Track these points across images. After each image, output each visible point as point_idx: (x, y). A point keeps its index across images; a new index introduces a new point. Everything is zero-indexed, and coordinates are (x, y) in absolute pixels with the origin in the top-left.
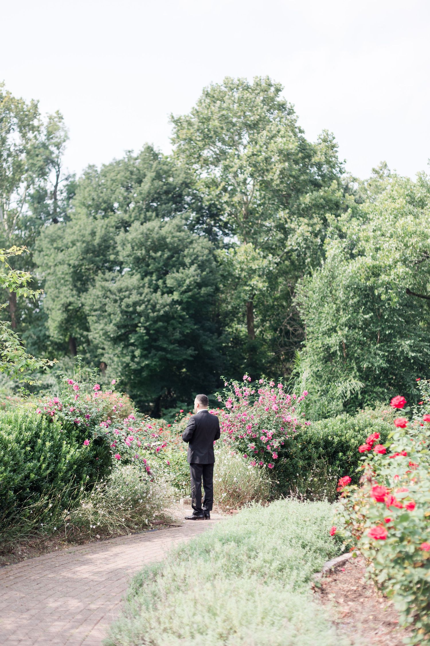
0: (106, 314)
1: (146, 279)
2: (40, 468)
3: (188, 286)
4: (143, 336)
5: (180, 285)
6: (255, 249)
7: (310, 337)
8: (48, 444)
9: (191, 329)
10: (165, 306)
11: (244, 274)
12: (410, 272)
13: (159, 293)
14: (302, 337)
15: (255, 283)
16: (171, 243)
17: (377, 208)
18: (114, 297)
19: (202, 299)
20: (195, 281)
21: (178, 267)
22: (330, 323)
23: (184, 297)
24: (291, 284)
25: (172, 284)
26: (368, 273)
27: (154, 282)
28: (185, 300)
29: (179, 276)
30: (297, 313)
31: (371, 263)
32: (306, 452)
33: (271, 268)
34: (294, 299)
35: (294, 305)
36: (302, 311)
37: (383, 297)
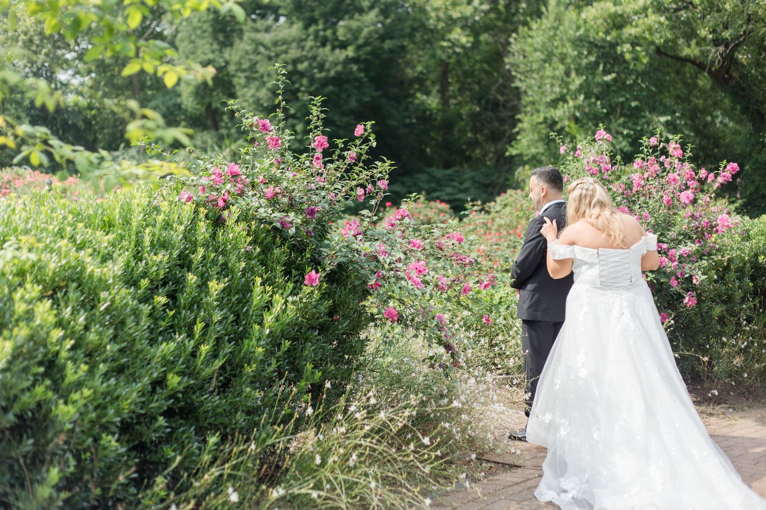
0: (257, 75)
1: (312, 29)
2: (194, 354)
3: (367, 39)
5: (356, 38)
7: (529, 109)
8: (216, 287)
9: (372, 96)
10: (336, 64)
11: (441, 25)
12: (667, 23)
13: (328, 48)
14: (516, 110)
15: (457, 37)
18: (267, 52)
19: (386, 56)
20: (376, 31)
21: (353, 12)
22: (557, 89)
23: (361, 53)
24: (502, 40)
25: (344, 36)
26: (608, 24)
27: (321, 33)
28: (363, 57)
29: (354, 24)
30: (512, 79)
31: (613, 9)
32: (723, 288)
33: (477, 18)
34: (506, 60)
35: (507, 67)
36: (519, 76)
37: (628, 56)
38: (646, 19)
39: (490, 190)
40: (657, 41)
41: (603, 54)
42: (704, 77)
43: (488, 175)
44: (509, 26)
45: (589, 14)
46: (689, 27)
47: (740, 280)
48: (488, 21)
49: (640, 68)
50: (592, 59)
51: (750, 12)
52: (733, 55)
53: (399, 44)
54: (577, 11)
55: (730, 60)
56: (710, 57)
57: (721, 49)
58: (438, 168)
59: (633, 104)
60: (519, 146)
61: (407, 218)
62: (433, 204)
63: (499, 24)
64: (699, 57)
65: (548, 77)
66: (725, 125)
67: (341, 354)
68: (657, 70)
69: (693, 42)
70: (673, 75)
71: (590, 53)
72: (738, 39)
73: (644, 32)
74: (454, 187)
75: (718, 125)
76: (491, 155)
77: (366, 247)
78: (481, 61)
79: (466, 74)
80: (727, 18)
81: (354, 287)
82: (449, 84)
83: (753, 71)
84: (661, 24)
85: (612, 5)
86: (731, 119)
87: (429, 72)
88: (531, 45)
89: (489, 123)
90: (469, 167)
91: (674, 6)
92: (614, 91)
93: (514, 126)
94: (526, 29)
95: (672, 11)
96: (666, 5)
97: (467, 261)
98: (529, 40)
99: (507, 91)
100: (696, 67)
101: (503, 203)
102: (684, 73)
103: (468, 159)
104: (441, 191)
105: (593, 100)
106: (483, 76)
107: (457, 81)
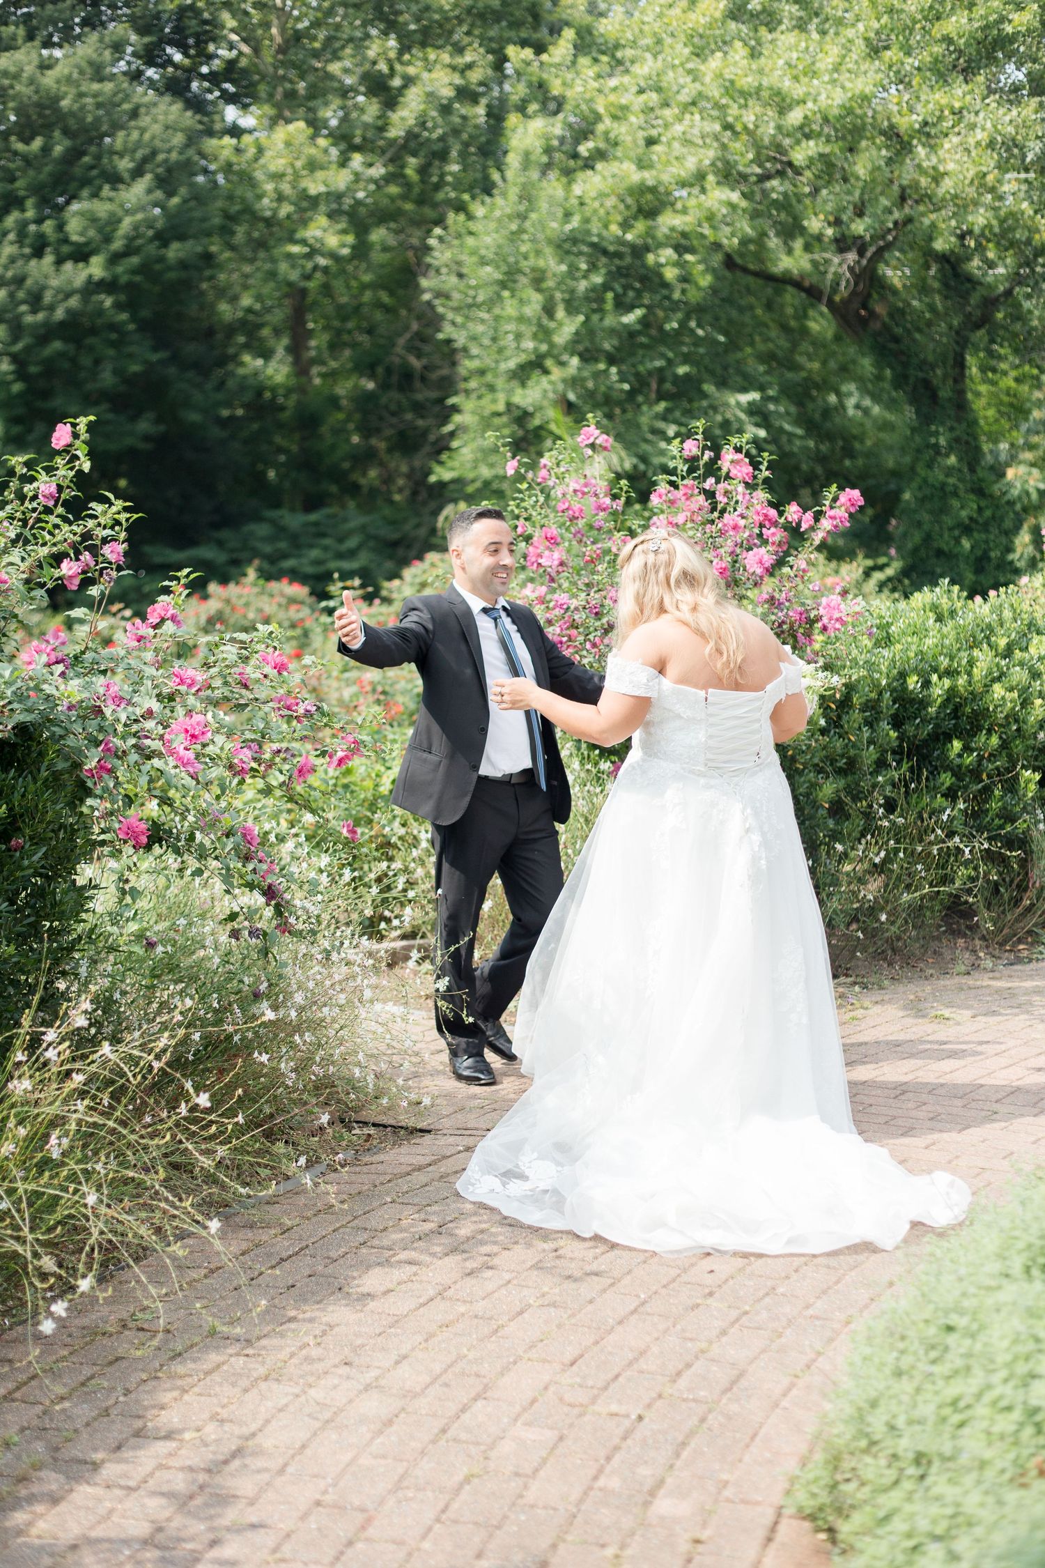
1: (12, 219)
3: (131, 239)
4: (9, 383)
5: (108, 239)
6: (313, 138)
7: (473, 384)
9: (146, 362)
10: (68, 296)
11: (286, 209)
12: (744, 204)
13: (49, 259)
14: (448, 385)
15: (318, 233)
16: (72, 114)
17: (646, 28)
19: (172, 275)
20: (150, 223)
21: (97, 182)
22: (529, 345)
23: (119, 269)
24: (415, 241)
25: (81, 234)
26: (628, 207)
27: (33, 228)
28: (124, 279)
29: (102, 209)
30: (434, 321)
31: (636, 176)
32: (839, 744)
33: (361, 195)
34: (424, 283)
35: (426, 297)
36: (450, 315)
37: (670, 274)
38: (703, 197)
39: (401, 552)
40: (725, 241)
41: (619, 268)
42: (822, 314)
43: (392, 523)
44: (429, 212)
45: (588, 186)
46: (789, 213)
47: (871, 727)
48: (386, 201)
49: (694, 296)
50: (598, 279)
51: (905, 182)
52: (874, 270)
53: (199, 249)
54: (564, 180)
55: (868, 280)
56: (830, 276)
57: (852, 257)
58: (293, 510)
59: (682, 370)
60: (456, 464)
61: (169, 623)
62: (274, 586)
63: (409, 206)
64: (810, 275)
65: (510, 319)
66: (866, 411)
67: (32, 919)
68: (728, 301)
69: (798, 244)
70: (759, 312)
71: (593, 267)
72: (883, 237)
73: (700, 225)
74: (326, 548)
75: (851, 412)
76: (401, 482)
77: (72, 690)
78: (372, 286)
79: (344, 314)
80: (862, 194)
81: (56, 776)
82: (310, 334)
83: (915, 303)
84: (733, 206)
85: (633, 167)
86: (876, 398)
87: (268, 310)
88: (473, 252)
89: (393, 414)
90: (359, 506)
91: (758, 170)
92: (643, 346)
93: (445, 419)
94: (462, 217)
95: (754, 179)
96: (741, 168)
97: (301, 711)
98: (470, 241)
99: (427, 348)
100: (803, 295)
101: (418, 580)
102: (782, 306)
103: (354, 489)
104: (299, 556)
105: (602, 366)
106: (379, 316)
107: (326, 328)
